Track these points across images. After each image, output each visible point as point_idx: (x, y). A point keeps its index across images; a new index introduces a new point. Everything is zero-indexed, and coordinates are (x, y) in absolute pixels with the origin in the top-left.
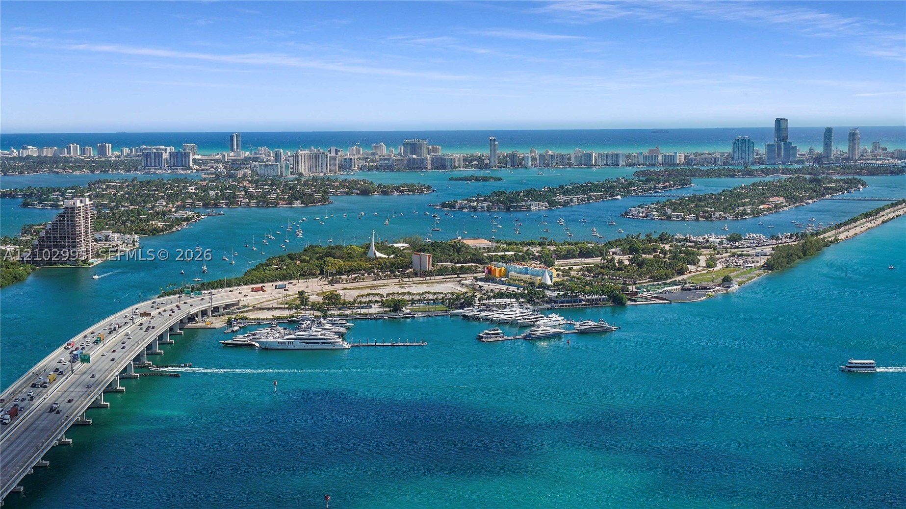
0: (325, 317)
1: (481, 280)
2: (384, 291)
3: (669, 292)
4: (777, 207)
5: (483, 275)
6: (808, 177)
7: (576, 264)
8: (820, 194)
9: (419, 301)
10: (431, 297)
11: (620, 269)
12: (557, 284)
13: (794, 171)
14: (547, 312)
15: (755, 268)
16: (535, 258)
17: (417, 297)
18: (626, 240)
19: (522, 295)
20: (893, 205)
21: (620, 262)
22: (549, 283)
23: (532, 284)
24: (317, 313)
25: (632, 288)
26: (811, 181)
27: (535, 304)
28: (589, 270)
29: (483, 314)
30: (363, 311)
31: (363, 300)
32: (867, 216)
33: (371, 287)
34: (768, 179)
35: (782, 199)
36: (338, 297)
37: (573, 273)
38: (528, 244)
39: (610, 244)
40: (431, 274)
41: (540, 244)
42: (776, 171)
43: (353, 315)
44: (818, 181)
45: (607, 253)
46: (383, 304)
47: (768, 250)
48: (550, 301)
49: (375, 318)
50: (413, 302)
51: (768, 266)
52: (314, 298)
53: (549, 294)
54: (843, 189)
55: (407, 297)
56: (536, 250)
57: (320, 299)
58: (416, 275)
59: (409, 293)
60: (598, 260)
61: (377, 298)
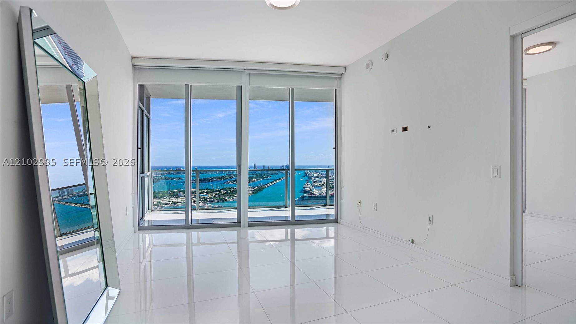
0: (158, 207)
1: (193, 197)
2: (172, 201)
3: (233, 199)
4: (255, 181)
5: (194, 196)
6: (260, 175)
7: (214, 194)
8: (262, 178)
9: (180, 203)
10: (182, 201)
11: (223, 194)
12: (210, 198)
13: (258, 174)
14: (208, 204)
15: (251, 193)
16: (205, 193)
17: (179, 202)
18: (225, 188)
19: (202, 200)
20: (276, 180)
21: (223, 193)
22: (208, 198)
23: (205, 198)
24: (156, 206)
25: (226, 198)
26: (261, 176)
27: (205, 202)
28: (217, 195)
29: (194, 205)
30: (167, 205)
31: (167, 203)
32: (271, 182)
33: (168, 200)
34: (253, 175)
35: (255, 179)
36: (161, 202)
37: (213, 195)
38: (204, 190)
39: (221, 189)
40: (182, 197)
41: (206, 190)
42: (254, 174)
43: (164, 206)
44: (262, 176)
45: (221, 191)
46: (171, 204)
47: (253, 190)
48: (209, 201)
49: (170, 206)
50: (178, 203)
51: (253, 193)
52: (155, 203)
53: (208, 200)
54: (267, 177)
55: (177, 202)
56: (205, 191)
57: (157, 203)
58: (179, 197)
59: (177, 201)
60: (219, 193)
61: (170, 202)
